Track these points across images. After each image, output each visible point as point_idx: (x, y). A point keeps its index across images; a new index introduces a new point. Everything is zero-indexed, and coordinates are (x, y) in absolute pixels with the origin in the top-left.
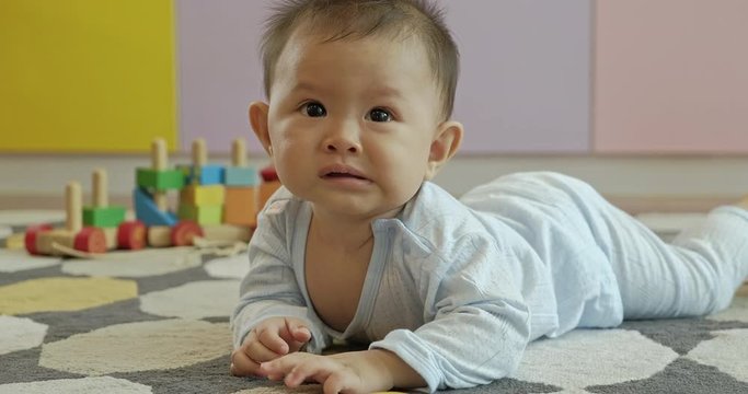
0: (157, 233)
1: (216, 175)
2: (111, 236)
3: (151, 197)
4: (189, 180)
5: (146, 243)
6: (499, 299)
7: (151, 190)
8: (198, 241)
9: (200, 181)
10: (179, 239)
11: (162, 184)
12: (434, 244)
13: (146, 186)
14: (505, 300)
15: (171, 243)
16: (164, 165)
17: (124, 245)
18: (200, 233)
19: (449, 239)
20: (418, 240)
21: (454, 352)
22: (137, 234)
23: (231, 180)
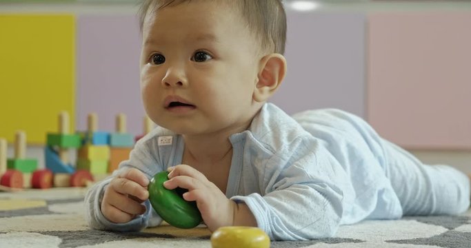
0: (60, 178)
1: (104, 139)
2: (27, 179)
3: (57, 153)
4: (85, 141)
5: (52, 185)
6: (322, 182)
7: (56, 148)
8: (89, 183)
9: (92, 142)
10: (76, 181)
11: (65, 143)
12: (275, 149)
13: (53, 145)
14: (327, 183)
15: (70, 184)
16: (67, 131)
17: (36, 185)
18: (91, 178)
19: (285, 143)
20: (261, 146)
21: (286, 214)
22: (46, 179)
23: (114, 142)
